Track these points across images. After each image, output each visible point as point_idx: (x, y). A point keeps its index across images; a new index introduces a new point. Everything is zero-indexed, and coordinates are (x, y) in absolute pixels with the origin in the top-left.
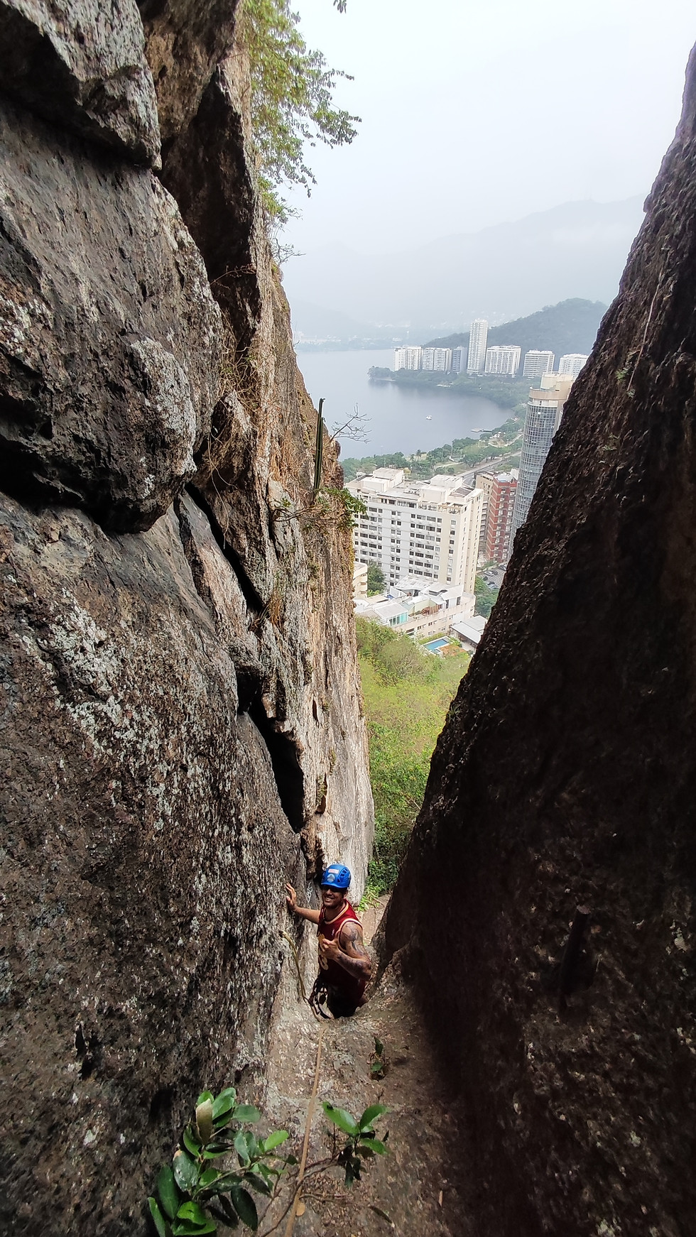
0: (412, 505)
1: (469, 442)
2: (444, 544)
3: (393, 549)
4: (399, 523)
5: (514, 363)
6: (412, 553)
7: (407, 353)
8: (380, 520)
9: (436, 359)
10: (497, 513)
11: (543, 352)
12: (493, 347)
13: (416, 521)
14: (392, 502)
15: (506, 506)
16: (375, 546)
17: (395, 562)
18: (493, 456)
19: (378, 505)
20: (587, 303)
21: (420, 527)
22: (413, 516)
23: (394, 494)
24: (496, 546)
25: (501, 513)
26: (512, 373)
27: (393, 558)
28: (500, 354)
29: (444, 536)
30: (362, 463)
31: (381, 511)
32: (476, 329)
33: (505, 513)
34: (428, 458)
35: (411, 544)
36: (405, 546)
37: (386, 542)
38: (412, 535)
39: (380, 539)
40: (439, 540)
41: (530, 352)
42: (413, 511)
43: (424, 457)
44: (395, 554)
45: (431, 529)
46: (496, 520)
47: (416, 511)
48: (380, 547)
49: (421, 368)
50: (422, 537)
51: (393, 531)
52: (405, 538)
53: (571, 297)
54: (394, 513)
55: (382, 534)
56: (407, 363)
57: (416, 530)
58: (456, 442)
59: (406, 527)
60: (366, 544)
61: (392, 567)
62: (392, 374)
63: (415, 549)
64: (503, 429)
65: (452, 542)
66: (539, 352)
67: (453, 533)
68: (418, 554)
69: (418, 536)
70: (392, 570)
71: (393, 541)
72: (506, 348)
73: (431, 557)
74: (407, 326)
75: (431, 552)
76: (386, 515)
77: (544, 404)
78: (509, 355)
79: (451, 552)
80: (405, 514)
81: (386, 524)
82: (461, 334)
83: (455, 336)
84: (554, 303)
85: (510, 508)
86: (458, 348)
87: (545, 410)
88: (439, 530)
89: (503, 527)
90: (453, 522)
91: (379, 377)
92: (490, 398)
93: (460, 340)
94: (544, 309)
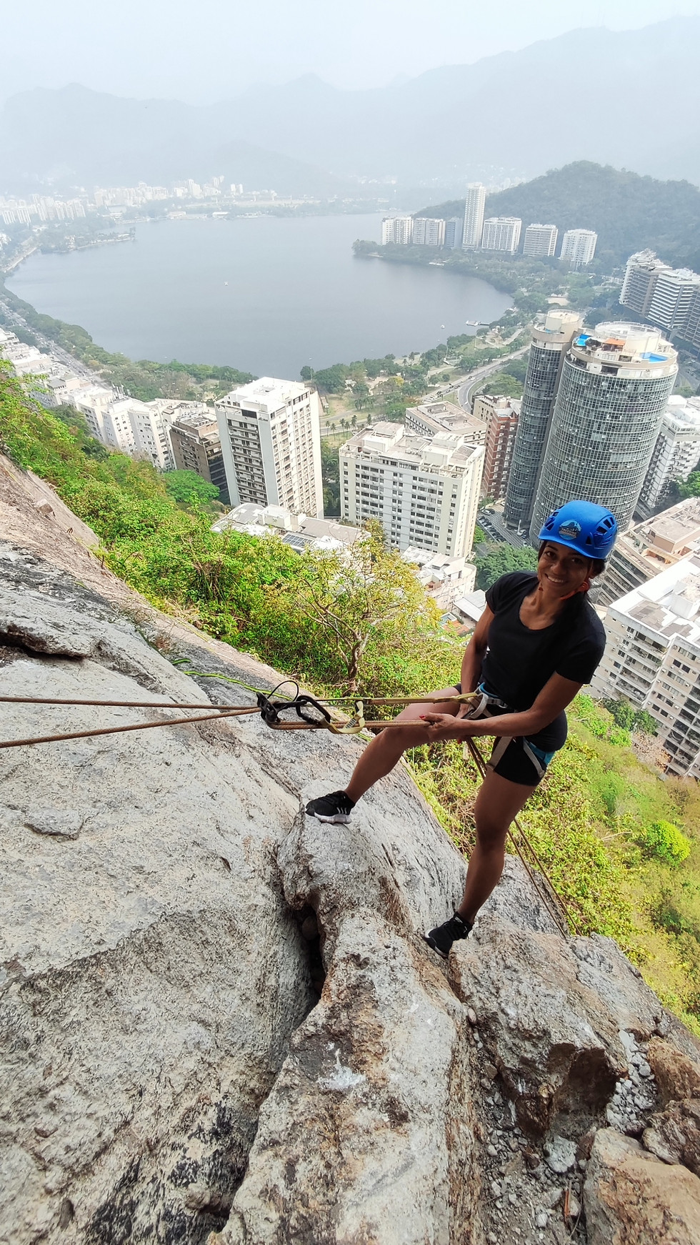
0: (414, 468)
1: (466, 339)
2: (445, 507)
3: (394, 509)
4: (401, 484)
5: (513, 238)
6: (413, 514)
7: (395, 224)
8: (382, 480)
9: (428, 231)
10: (495, 448)
11: (546, 226)
12: (491, 219)
13: (417, 483)
14: (394, 464)
15: (505, 441)
16: (376, 505)
17: (396, 521)
18: (491, 358)
19: (380, 466)
20: (595, 167)
21: (423, 489)
22: (415, 478)
23: (395, 455)
24: (494, 481)
25: (499, 448)
26: (512, 250)
27: (394, 517)
28: (499, 227)
29: (446, 498)
30: (351, 370)
31: (382, 471)
32: (472, 198)
33: (504, 448)
34: (422, 363)
35: (413, 505)
36: (406, 506)
37: (387, 502)
38: (414, 496)
39: (382, 498)
40: (440, 502)
41: (532, 225)
42: (414, 473)
43: (418, 358)
44: (396, 513)
45: (432, 491)
46: (494, 455)
47: (419, 473)
48: (382, 506)
49: (412, 241)
50: (424, 499)
51: (394, 492)
52: (407, 498)
53: (578, 160)
54: (395, 474)
55: (384, 494)
56: (395, 236)
57: (418, 492)
58: (450, 340)
59: (407, 489)
60: (367, 503)
61: (393, 525)
62: (380, 249)
63: (416, 510)
64: (502, 322)
65: (453, 505)
66: (540, 226)
67: (454, 496)
68: (419, 515)
69: (420, 498)
70: (393, 528)
71: (394, 501)
72: (506, 220)
73: (432, 518)
74: (394, 182)
75: (432, 513)
76: (388, 475)
77: (548, 347)
78: (508, 229)
79: (452, 514)
80: (407, 479)
81: (387, 484)
82: (456, 202)
83: (449, 204)
84: (560, 166)
85: (509, 443)
86: (453, 219)
87: (549, 353)
88: (441, 493)
89: (502, 462)
90: (455, 486)
91: (364, 251)
92: (488, 279)
93: (454, 210)
94: (548, 172)
